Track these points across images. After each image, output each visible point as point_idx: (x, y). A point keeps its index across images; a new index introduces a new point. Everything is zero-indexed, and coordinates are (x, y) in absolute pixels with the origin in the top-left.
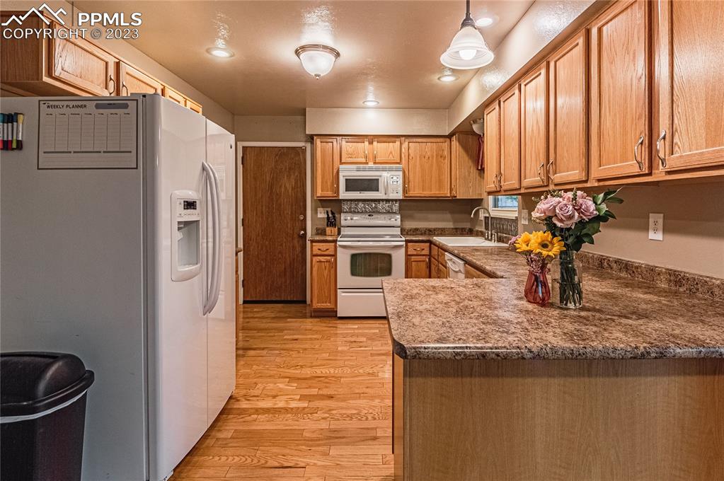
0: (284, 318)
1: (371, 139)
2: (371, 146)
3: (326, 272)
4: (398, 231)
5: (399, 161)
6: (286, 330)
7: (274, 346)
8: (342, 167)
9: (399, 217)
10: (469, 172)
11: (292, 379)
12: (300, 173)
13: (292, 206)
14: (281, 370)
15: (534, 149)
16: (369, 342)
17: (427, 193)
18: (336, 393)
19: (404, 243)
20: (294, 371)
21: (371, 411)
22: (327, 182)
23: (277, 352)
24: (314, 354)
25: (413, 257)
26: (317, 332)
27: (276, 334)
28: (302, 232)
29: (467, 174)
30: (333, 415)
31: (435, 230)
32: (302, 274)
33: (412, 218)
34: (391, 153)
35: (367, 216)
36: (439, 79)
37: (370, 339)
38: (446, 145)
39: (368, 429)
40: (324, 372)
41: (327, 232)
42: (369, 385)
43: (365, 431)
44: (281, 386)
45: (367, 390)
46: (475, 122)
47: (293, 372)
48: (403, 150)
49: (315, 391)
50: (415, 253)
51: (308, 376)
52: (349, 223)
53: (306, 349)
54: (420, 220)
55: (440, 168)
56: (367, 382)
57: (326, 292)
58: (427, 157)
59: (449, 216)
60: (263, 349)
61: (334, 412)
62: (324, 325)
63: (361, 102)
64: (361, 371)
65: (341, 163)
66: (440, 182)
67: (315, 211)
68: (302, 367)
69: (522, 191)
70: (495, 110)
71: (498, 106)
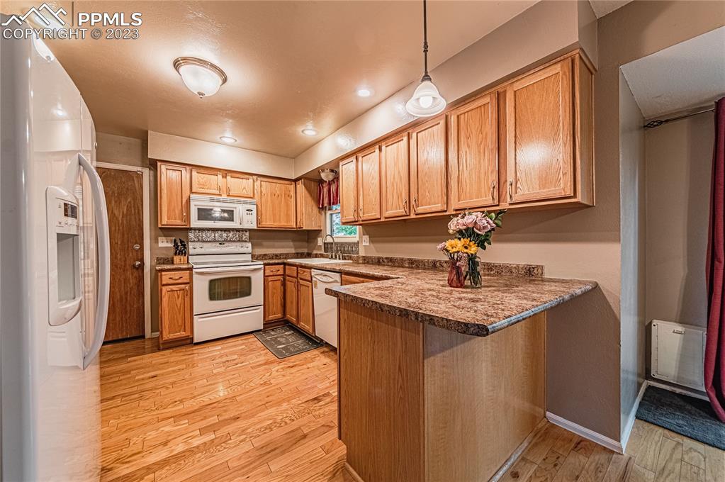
0: (123, 358)
1: (226, 173)
2: (225, 179)
3: (179, 301)
4: (249, 257)
5: (252, 196)
6: (133, 370)
7: (130, 390)
8: (193, 196)
9: (250, 245)
10: (312, 210)
11: (177, 418)
12: (134, 199)
13: (123, 235)
14: (155, 413)
15: (395, 191)
16: (243, 358)
17: (276, 224)
18: (240, 413)
19: (262, 266)
20: (174, 409)
21: (285, 415)
22: (174, 210)
23: (136, 396)
24: (188, 385)
25: (270, 278)
26: (177, 363)
27: (121, 378)
28: (138, 263)
29: (310, 210)
30: (250, 433)
31: (281, 255)
32: (138, 308)
33: (260, 245)
34: (244, 188)
35: (218, 244)
36: (303, 131)
37: (241, 355)
38: (292, 187)
39: (293, 431)
40: (212, 398)
41: (175, 260)
42: (269, 394)
43: (291, 434)
44: (167, 429)
45: (270, 399)
46: (323, 171)
47: (172, 410)
48: (256, 187)
49: (214, 420)
50: (272, 274)
51: (196, 408)
52: (198, 251)
53: (174, 383)
54: (268, 247)
55: (287, 205)
56: (264, 392)
57: (180, 321)
58: (277, 195)
59: (291, 244)
60: (113, 398)
61: (249, 431)
62: (181, 354)
63: (218, 137)
64: (251, 384)
65: (192, 192)
66: (288, 215)
67: (155, 240)
68: (181, 401)
69: (383, 220)
70: (352, 163)
71: (355, 160)
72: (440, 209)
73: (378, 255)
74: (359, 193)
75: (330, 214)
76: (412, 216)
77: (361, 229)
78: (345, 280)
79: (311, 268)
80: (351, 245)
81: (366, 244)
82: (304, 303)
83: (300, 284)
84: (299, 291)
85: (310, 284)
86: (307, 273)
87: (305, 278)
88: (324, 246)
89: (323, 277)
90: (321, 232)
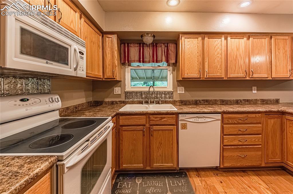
5: (78, 35)
35: (19, 102)
38: (100, 38)
58: (93, 42)
69: (225, 79)
70: (196, 39)
71: (201, 38)
72: (266, 77)
73: (194, 99)
74: (205, 60)
75: (131, 69)
76: (248, 78)
77: (176, 83)
78: (226, 118)
79: (177, 114)
80: (165, 93)
81: (181, 92)
82: (159, 146)
83: (154, 130)
84: (151, 137)
85: (174, 128)
86: (169, 119)
87: (164, 124)
88: (125, 94)
89: (197, 119)
90: (120, 83)
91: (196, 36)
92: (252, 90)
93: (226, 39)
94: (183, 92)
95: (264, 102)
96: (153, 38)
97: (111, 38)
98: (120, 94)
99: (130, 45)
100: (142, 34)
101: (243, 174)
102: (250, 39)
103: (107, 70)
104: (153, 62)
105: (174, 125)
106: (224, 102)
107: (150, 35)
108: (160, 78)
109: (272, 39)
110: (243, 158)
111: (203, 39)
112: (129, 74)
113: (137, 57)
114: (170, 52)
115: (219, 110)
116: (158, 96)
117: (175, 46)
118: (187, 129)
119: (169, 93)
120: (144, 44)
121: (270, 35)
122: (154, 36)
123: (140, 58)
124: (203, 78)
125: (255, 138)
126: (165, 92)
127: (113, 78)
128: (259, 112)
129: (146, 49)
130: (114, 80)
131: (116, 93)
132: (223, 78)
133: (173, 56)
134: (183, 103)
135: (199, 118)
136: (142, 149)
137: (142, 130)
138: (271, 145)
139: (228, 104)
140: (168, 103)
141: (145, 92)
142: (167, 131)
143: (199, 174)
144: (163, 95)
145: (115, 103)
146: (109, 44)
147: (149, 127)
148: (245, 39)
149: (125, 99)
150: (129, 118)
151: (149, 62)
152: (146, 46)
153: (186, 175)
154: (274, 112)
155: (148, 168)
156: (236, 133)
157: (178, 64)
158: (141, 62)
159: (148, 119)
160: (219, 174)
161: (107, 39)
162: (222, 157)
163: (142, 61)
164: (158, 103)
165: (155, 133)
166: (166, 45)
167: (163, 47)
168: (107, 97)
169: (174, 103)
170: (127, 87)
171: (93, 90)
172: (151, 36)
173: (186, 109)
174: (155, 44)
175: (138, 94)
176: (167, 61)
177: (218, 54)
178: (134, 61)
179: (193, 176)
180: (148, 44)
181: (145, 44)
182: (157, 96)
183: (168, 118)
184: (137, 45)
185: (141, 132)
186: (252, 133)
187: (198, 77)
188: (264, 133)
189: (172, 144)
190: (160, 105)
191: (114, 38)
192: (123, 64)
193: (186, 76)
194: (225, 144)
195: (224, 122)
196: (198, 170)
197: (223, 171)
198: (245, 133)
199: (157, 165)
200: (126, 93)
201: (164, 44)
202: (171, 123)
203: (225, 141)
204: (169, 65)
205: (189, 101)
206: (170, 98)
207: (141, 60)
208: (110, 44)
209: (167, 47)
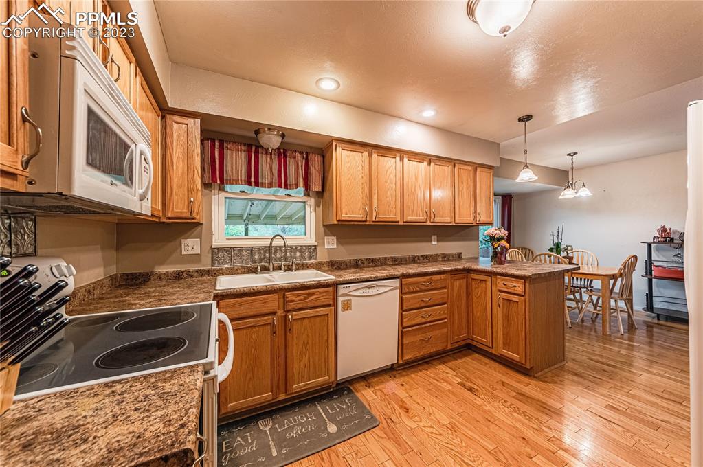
69: (401, 223)
70: (360, 154)
71: (367, 153)
72: (449, 221)
73: (353, 258)
74: (373, 192)
75: (226, 198)
76: (428, 223)
77: (322, 228)
78: (407, 284)
79: (335, 285)
80: (302, 249)
81: (332, 247)
82: (304, 348)
83: (295, 319)
84: (288, 334)
85: (330, 310)
86: (321, 295)
87: (313, 305)
88: (212, 255)
89: (367, 290)
90: (199, 228)
91: (360, 149)
92: (431, 241)
93: (402, 159)
94: (335, 246)
95: (446, 258)
96: (280, 139)
97: (187, 124)
98: (198, 254)
99: (225, 144)
100: (259, 129)
101: (426, 366)
102: (432, 164)
103: (175, 197)
104: (280, 186)
105: (329, 305)
106: (397, 261)
107: (275, 133)
108: (262, 218)
109: (456, 168)
110: (427, 342)
111: (370, 155)
112: (222, 209)
113: (243, 174)
114: (312, 169)
115: (397, 273)
116: (288, 254)
117: (322, 158)
118: (351, 309)
119: (309, 247)
120: (259, 147)
121: (453, 162)
122: (283, 136)
123: (249, 177)
124: (370, 221)
125: (439, 309)
126: (301, 246)
127: (190, 216)
128: (444, 272)
129: (263, 158)
130: (193, 221)
131: (189, 253)
132: (398, 222)
133: (317, 178)
134: (334, 266)
135: (369, 288)
136: (269, 360)
137: (272, 324)
138: (456, 317)
139: (402, 264)
140: (308, 268)
141: (259, 249)
142: (318, 319)
143: (368, 383)
144: (298, 254)
145: (184, 275)
146: (179, 137)
147: (283, 314)
148: (426, 163)
149: (212, 266)
150: (241, 302)
151: (270, 185)
152: (264, 152)
153: (350, 391)
154: (460, 270)
155: (282, 397)
156: (418, 306)
157: (327, 194)
158: (253, 184)
159: (282, 300)
160: (397, 375)
161: (175, 125)
162: (401, 347)
163: (255, 182)
164: (289, 269)
165: (296, 326)
166: (305, 156)
167: (299, 158)
168: (162, 263)
169: (319, 266)
170: (217, 238)
171: (119, 247)
172: (277, 135)
173: (348, 275)
174: (282, 150)
175: (244, 253)
176: (307, 187)
177: (391, 182)
178: (237, 182)
179: (361, 388)
180: (270, 149)
181: (261, 147)
182: (286, 254)
183: (320, 293)
184: (243, 148)
185: (269, 327)
186: (437, 302)
187: (364, 219)
188: (449, 301)
189: (327, 340)
190: (294, 272)
191: (195, 125)
192: (207, 186)
193: (344, 217)
194: (404, 325)
195: (404, 291)
196: (367, 378)
197: (402, 369)
198: (429, 304)
199: (298, 386)
200: (215, 252)
201: (300, 153)
202: (325, 303)
203: (405, 320)
204: (307, 195)
205: (344, 262)
206: (310, 258)
207: (252, 179)
208: (182, 138)
209: (307, 159)
